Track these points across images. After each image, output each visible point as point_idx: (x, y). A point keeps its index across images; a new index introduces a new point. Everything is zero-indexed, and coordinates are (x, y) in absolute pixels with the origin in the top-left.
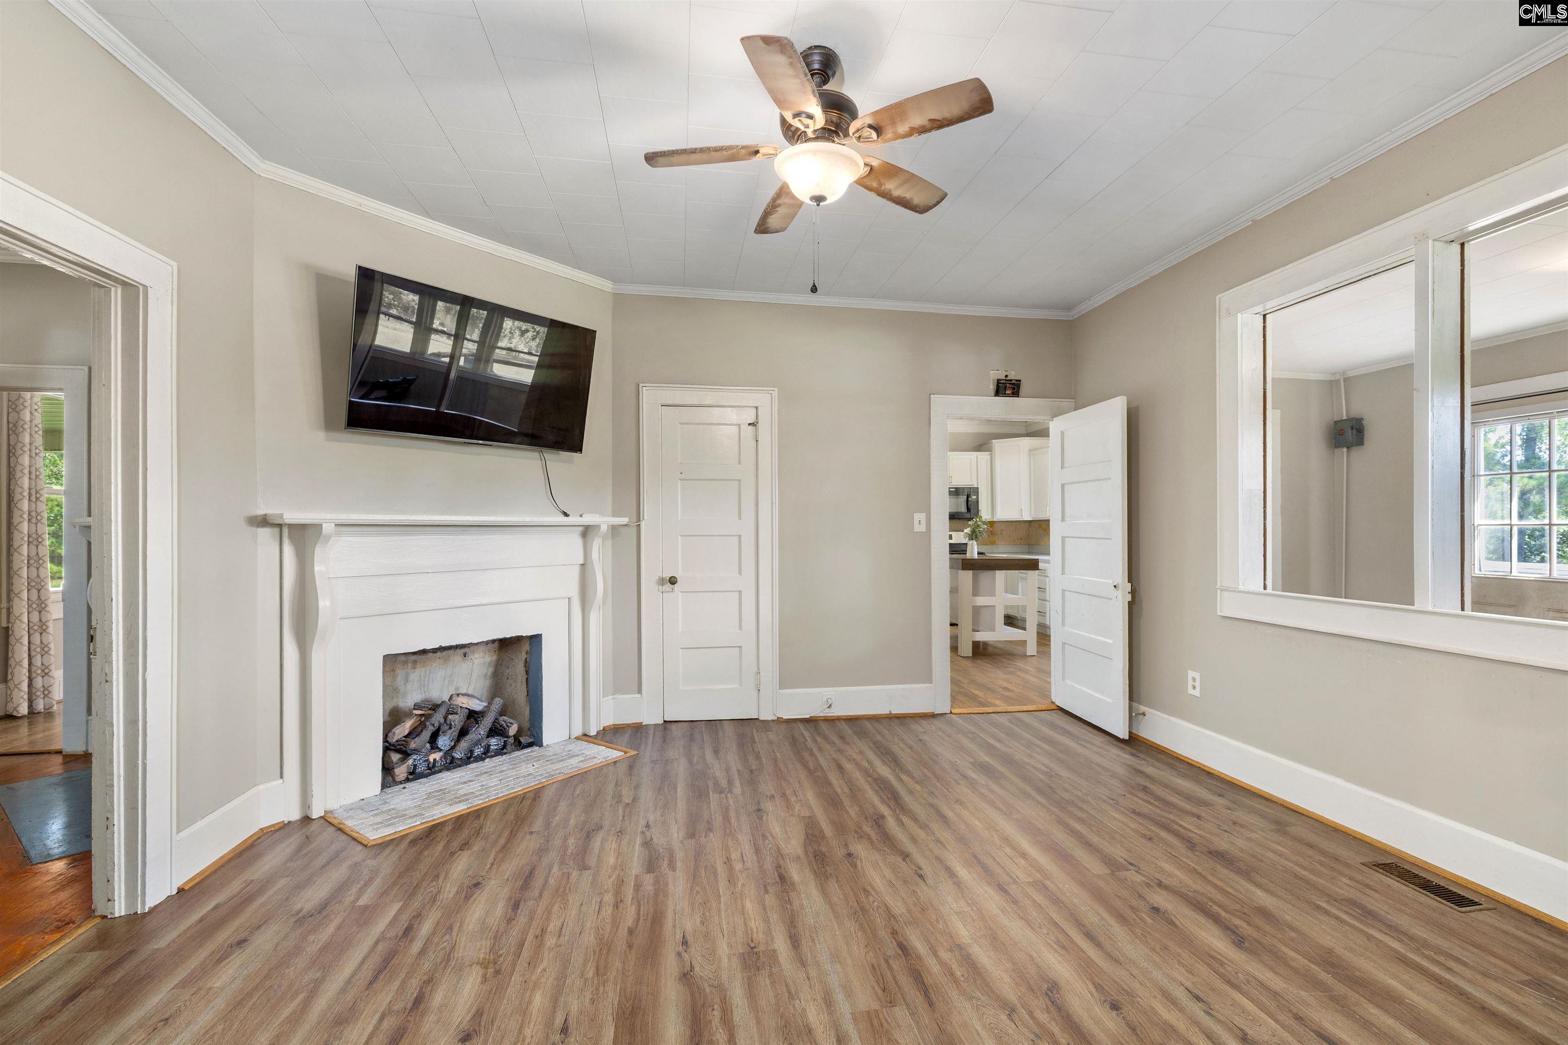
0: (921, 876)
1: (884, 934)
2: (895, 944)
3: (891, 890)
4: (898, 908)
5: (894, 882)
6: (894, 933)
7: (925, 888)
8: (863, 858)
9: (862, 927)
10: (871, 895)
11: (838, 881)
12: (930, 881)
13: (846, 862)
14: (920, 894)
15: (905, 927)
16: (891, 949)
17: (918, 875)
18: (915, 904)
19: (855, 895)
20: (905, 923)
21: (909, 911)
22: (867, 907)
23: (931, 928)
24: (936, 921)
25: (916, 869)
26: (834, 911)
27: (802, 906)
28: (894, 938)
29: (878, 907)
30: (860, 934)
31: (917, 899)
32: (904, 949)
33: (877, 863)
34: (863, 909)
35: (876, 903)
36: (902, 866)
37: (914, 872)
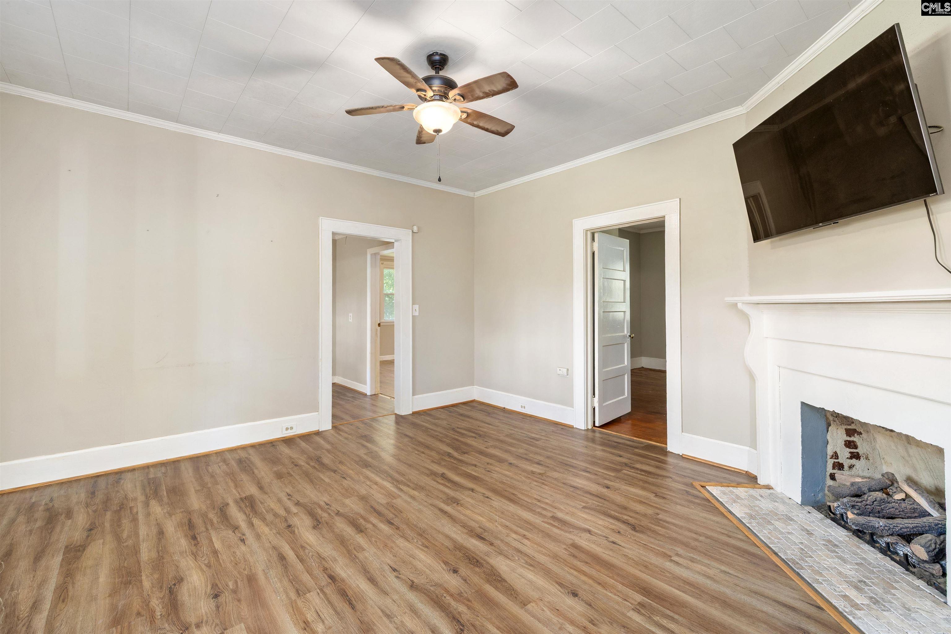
0: (394, 570)
1: (403, 526)
2: (395, 524)
3: (410, 552)
4: (401, 542)
5: (411, 559)
6: (398, 528)
7: (389, 562)
8: (444, 572)
9: (416, 526)
10: (421, 545)
11: (447, 547)
12: (387, 568)
13: (453, 564)
14: (391, 556)
15: (393, 533)
16: (396, 521)
17: (397, 571)
18: (392, 548)
19: (429, 542)
20: (394, 535)
21: (394, 542)
22: (419, 538)
23: (378, 537)
24: (377, 541)
25: (400, 576)
26: (436, 530)
27: (455, 527)
28: (396, 526)
29: (413, 539)
30: (415, 523)
31: (391, 552)
32: (390, 523)
33: (431, 571)
34: (421, 535)
35: (416, 541)
36: (411, 575)
37: (401, 573)
